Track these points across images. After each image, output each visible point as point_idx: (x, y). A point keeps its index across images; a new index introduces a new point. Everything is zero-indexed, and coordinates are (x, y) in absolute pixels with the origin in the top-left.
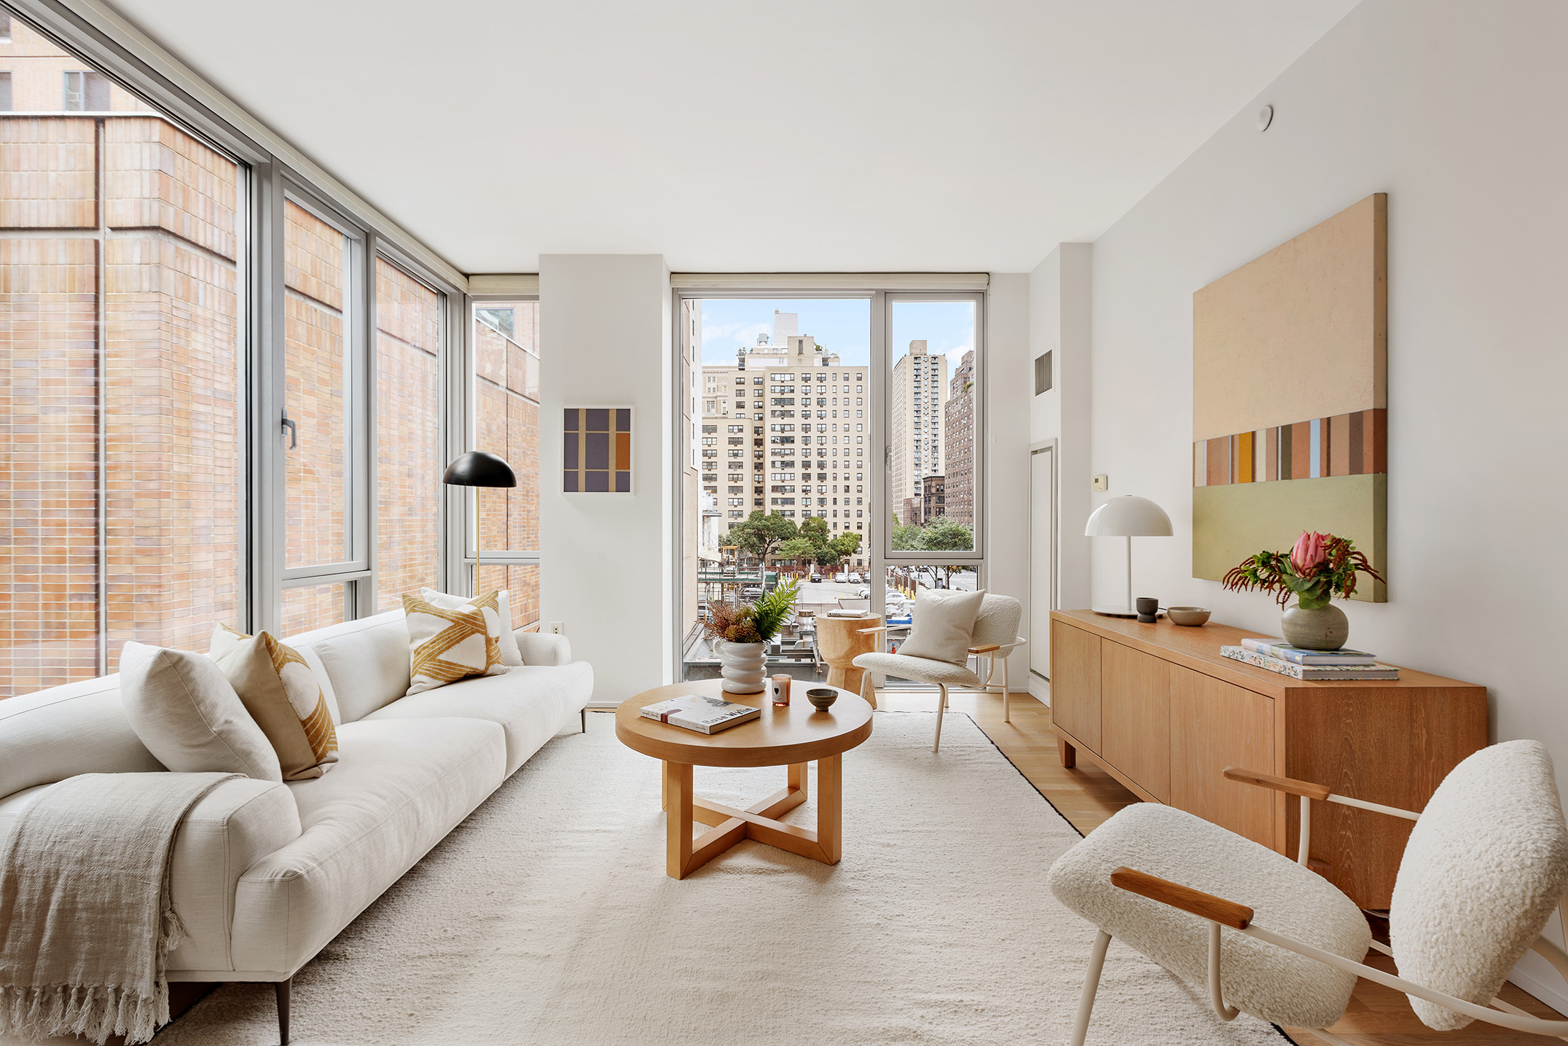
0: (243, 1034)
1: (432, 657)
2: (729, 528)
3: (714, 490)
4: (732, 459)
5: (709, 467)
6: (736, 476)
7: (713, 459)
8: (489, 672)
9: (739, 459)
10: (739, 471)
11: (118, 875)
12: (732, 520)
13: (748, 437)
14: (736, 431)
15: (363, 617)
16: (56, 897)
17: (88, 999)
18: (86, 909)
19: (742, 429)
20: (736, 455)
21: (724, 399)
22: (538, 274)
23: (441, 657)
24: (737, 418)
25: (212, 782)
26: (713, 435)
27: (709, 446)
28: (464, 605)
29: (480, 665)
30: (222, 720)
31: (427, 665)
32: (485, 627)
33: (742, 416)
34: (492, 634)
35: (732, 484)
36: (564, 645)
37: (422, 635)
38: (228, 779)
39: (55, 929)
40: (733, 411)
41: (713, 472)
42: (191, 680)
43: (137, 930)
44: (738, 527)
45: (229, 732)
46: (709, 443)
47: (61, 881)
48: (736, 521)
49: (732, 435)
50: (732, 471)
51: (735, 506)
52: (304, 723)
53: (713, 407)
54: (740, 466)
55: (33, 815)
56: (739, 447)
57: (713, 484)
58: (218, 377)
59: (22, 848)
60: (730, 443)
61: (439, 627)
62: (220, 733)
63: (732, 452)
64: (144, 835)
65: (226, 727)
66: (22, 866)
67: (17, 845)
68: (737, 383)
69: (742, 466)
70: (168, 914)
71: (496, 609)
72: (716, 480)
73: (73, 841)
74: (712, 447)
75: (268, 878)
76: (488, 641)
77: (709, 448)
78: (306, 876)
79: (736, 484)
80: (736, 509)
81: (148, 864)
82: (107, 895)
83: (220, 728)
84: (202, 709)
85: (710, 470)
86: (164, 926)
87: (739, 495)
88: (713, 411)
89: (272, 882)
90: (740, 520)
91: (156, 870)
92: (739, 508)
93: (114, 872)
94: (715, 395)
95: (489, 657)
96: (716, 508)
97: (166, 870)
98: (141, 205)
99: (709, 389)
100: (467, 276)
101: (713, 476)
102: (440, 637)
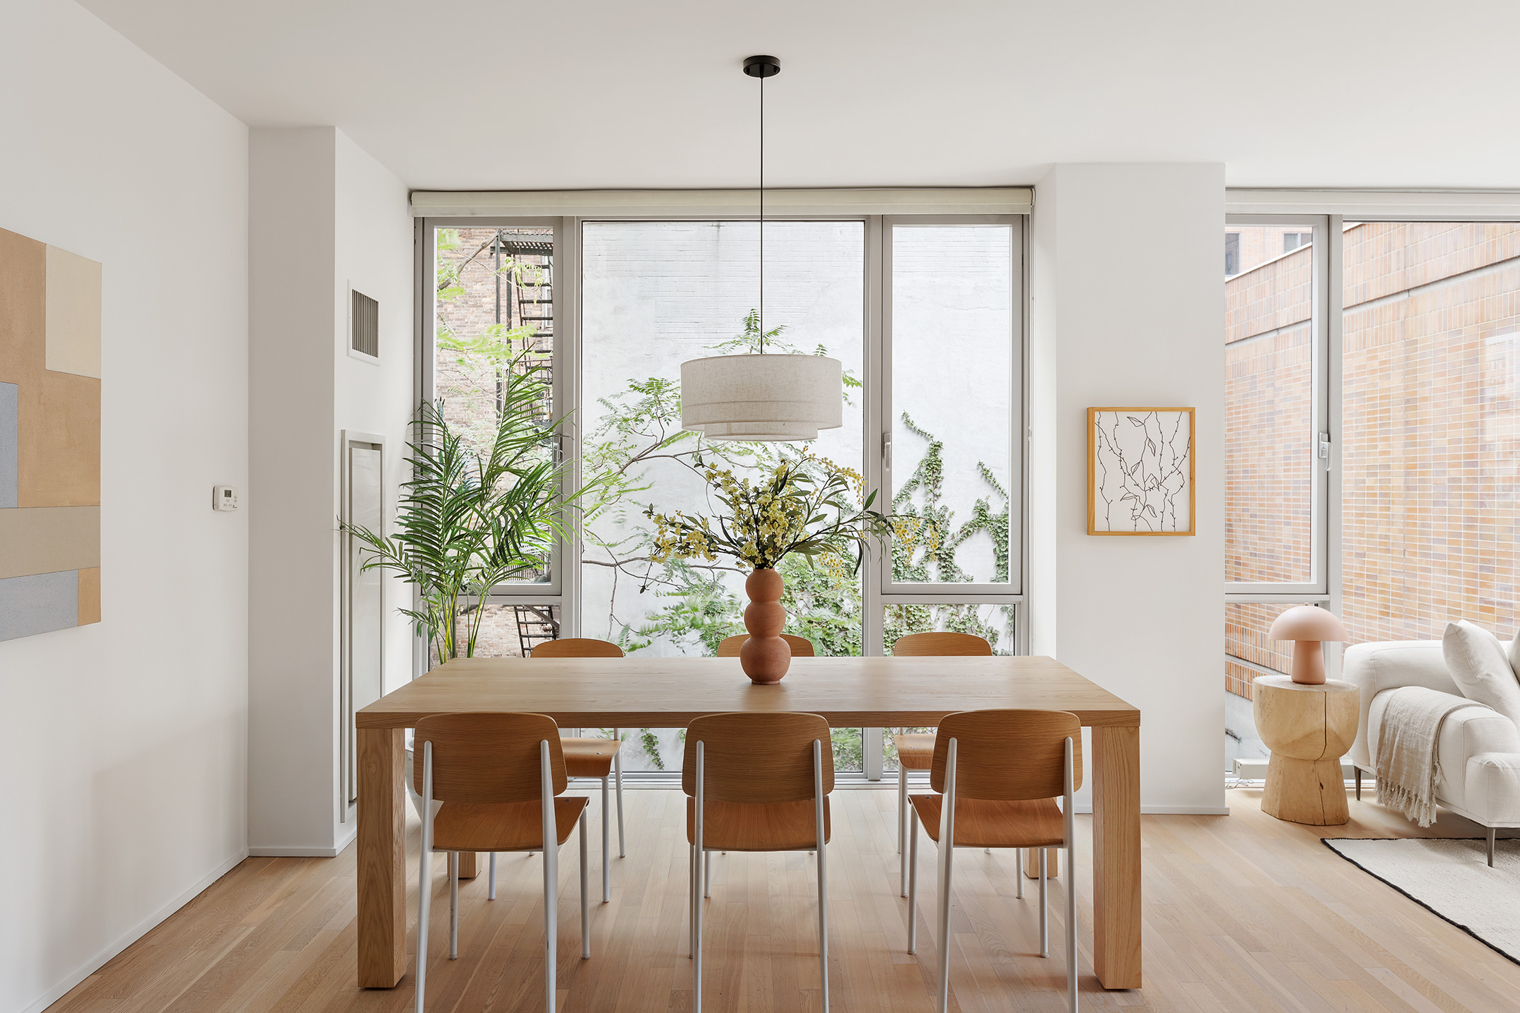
0: (1473, 854)
11: (1418, 736)
16: (1397, 739)
17: (1405, 794)
18: (1407, 749)
25: (1467, 703)
30: (1485, 673)
38: (1478, 706)
39: (1396, 754)
42: (1467, 644)
43: (1424, 767)
45: (1488, 681)
47: (1399, 732)
55: (1393, 698)
59: (1388, 712)
62: (1482, 680)
64: (1429, 719)
65: (1487, 677)
66: (1387, 720)
67: (1386, 709)
70: (1436, 764)
73: (1404, 714)
75: (1480, 761)
78: (1501, 770)
81: (1429, 735)
82: (1414, 745)
83: (1483, 677)
84: (1472, 662)
86: (1434, 769)
89: (1481, 764)
91: (1432, 738)
93: (1417, 734)
97: (1435, 740)
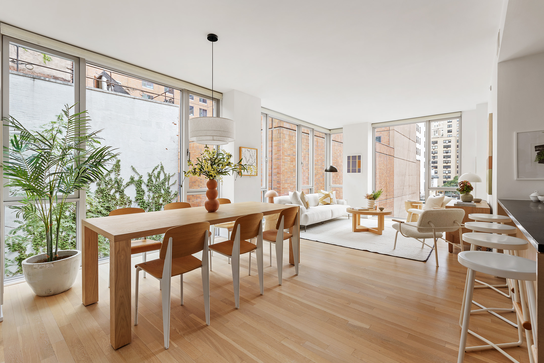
1: (322, 200)
2: (444, 183)
3: (436, 167)
4: (445, 154)
5: (434, 158)
6: (447, 161)
7: (435, 155)
8: (331, 204)
9: (448, 154)
10: (449, 159)
12: (445, 180)
13: (453, 144)
14: (447, 142)
15: (312, 194)
19: (451, 141)
20: (447, 153)
21: (442, 129)
22: (342, 128)
23: (323, 200)
24: (448, 137)
26: (436, 145)
27: (434, 149)
28: (327, 193)
29: (329, 203)
31: (321, 201)
32: (330, 196)
33: (450, 136)
34: (331, 198)
35: (445, 165)
36: (345, 202)
37: (321, 197)
40: (446, 134)
41: (435, 160)
44: (448, 182)
46: (433, 148)
48: (447, 180)
49: (445, 144)
50: (445, 159)
51: (447, 174)
52: (306, 203)
53: (437, 133)
54: (449, 157)
56: (449, 149)
57: (435, 165)
58: (288, 151)
60: (444, 147)
61: (323, 195)
62: (299, 201)
63: (445, 151)
68: (448, 122)
69: (450, 157)
71: (332, 194)
72: (437, 163)
74: (435, 150)
76: (331, 199)
77: (434, 150)
79: (447, 165)
80: (447, 175)
85: (434, 159)
87: (449, 169)
88: (437, 134)
90: (449, 180)
92: (449, 175)
94: (438, 128)
95: (331, 201)
96: (436, 174)
98: (278, 123)
99: (435, 126)
100: (330, 130)
101: (436, 162)
102: (323, 197)
